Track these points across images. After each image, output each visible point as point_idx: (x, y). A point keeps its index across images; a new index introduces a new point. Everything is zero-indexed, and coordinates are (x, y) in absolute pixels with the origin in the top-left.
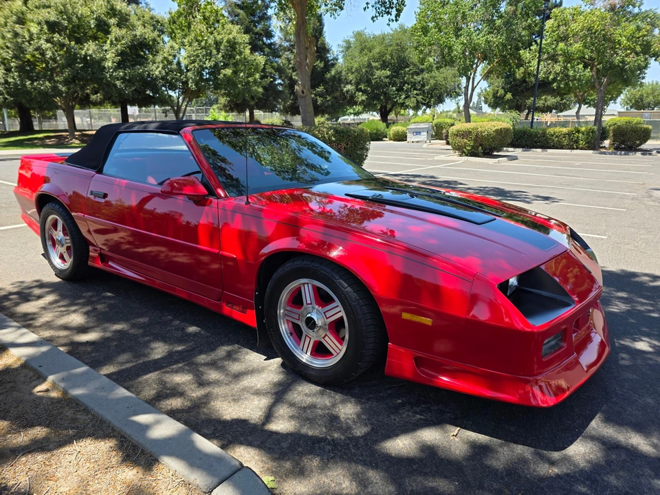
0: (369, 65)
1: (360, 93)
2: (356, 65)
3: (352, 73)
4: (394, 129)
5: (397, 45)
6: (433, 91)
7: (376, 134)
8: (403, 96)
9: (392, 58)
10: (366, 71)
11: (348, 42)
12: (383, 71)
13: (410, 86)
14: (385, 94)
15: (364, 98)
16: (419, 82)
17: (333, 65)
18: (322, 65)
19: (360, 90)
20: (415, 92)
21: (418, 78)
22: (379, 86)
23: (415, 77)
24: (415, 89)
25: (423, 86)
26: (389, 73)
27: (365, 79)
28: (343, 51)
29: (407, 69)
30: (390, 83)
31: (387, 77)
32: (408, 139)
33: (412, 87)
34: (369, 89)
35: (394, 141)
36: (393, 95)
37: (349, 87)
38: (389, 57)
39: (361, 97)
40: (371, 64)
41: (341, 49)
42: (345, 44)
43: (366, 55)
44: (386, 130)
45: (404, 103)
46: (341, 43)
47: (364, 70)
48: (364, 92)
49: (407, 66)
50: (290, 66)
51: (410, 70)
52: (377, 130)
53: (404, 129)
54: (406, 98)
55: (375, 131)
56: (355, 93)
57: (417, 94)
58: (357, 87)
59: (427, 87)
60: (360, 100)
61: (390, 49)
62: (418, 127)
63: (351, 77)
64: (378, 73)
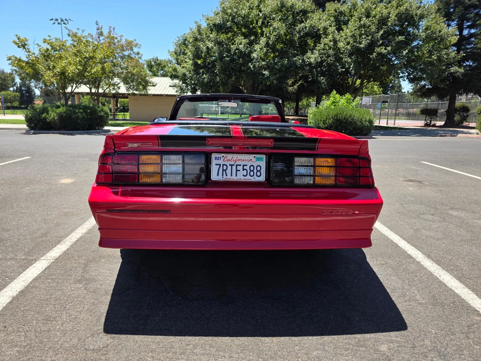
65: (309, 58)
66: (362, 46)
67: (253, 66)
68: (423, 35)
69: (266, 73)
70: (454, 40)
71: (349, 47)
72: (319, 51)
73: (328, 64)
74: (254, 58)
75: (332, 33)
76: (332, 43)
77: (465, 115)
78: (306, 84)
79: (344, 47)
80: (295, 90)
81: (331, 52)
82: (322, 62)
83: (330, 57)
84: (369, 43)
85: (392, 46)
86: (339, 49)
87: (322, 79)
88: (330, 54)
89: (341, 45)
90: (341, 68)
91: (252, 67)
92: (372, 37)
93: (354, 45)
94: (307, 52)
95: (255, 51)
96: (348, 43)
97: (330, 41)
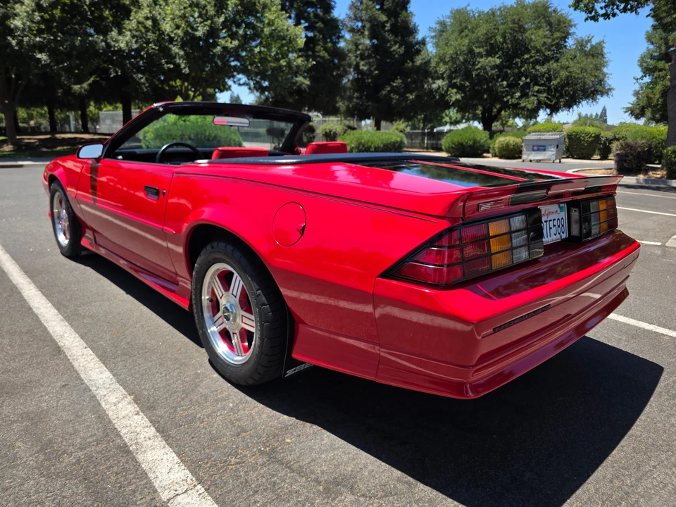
0: (471, 51)
1: (455, 90)
2: (450, 51)
3: (445, 63)
4: (501, 140)
5: (513, 21)
6: (563, 86)
7: (472, 147)
8: (518, 94)
9: (505, 41)
10: (466, 60)
11: (443, 24)
12: (490, 58)
13: (528, 80)
14: (490, 91)
15: (459, 97)
16: (543, 76)
17: (418, 52)
18: (402, 50)
19: (453, 86)
20: (536, 88)
21: (542, 69)
22: (482, 79)
23: (538, 67)
24: (537, 84)
25: (549, 80)
26: (498, 61)
27: (462, 69)
28: (435, 36)
29: (526, 56)
30: (498, 76)
31: (493, 67)
32: (524, 157)
33: (531, 81)
34: (467, 84)
35: (500, 158)
36: (503, 92)
37: (439, 82)
38: (499, 39)
39: (455, 96)
40: (472, 50)
41: (433, 34)
42: (438, 27)
43: (467, 36)
44: (489, 141)
45: (518, 104)
46: (434, 26)
47: (461, 58)
48: (460, 88)
49: (528, 51)
50: (358, 52)
51: (531, 57)
52: (475, 141)
53: (518, 140)
54: (521, 97)
55: (471, 143)
56: (447, 90)
57: (538, 92)
58: (450, 82)
59: (554, 82)
60: (453, 99)
61: (501, 27)
62: (543, 137)
63: (442, 69)
64: (483, 61)
65: (116, 41)
66: (199, 34)
67: (17, 44)
68: (267, 31)
69: (43, 57)
70: (301, 42)
71: (180, 32)
72: (130, 30)
73: (147, 53)
74: (17, 28)
75: (148, 6)
76: (149, 23)
77: (311, 135)
78: (104, 83)
79: (172, 32)
80: (85, 90)
81: (150, 36)
82: (138, 51)
83: (150, 43)
84: (208, 31)
85: (239, 40)
86: (163, 33)
87: (141, 78)
88: (149, 39)
89: (167, 27)
90: (167, 63)
91: (14, 43)
92: (212, 23)
93: (187, 31)
94: (112, 30)
95: (16, 15)
96: (178, 27)
97: (147, 18)
